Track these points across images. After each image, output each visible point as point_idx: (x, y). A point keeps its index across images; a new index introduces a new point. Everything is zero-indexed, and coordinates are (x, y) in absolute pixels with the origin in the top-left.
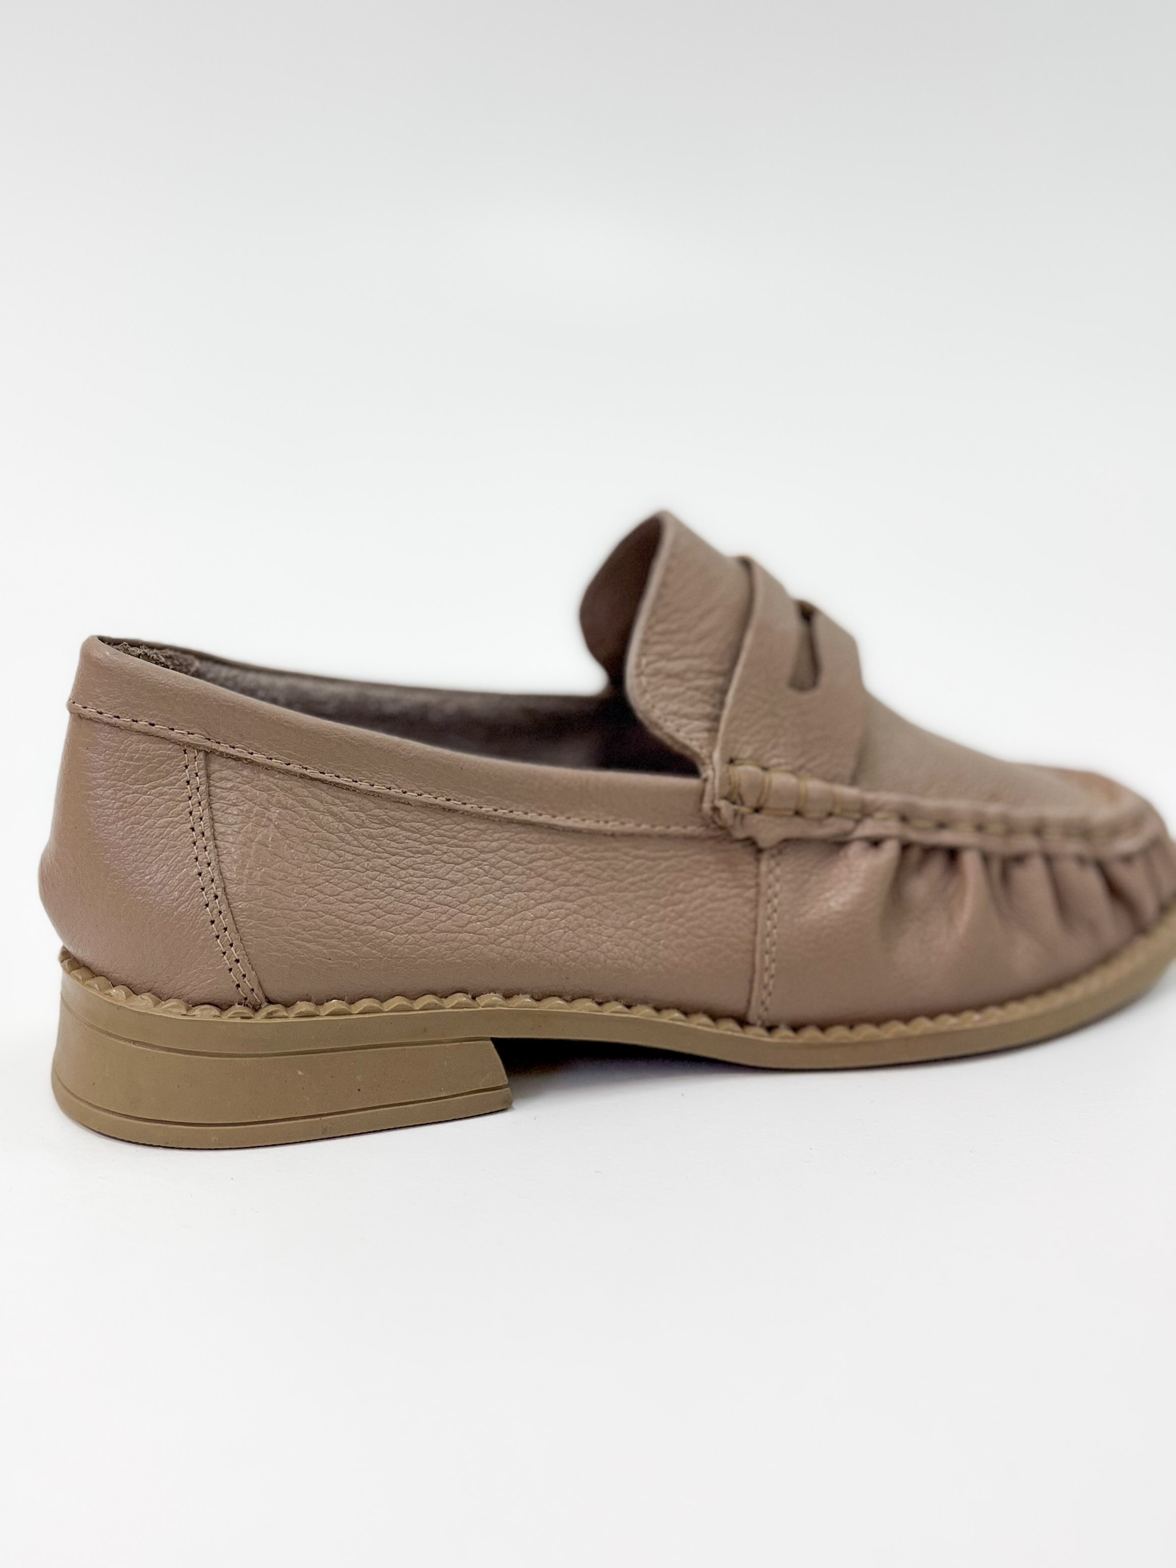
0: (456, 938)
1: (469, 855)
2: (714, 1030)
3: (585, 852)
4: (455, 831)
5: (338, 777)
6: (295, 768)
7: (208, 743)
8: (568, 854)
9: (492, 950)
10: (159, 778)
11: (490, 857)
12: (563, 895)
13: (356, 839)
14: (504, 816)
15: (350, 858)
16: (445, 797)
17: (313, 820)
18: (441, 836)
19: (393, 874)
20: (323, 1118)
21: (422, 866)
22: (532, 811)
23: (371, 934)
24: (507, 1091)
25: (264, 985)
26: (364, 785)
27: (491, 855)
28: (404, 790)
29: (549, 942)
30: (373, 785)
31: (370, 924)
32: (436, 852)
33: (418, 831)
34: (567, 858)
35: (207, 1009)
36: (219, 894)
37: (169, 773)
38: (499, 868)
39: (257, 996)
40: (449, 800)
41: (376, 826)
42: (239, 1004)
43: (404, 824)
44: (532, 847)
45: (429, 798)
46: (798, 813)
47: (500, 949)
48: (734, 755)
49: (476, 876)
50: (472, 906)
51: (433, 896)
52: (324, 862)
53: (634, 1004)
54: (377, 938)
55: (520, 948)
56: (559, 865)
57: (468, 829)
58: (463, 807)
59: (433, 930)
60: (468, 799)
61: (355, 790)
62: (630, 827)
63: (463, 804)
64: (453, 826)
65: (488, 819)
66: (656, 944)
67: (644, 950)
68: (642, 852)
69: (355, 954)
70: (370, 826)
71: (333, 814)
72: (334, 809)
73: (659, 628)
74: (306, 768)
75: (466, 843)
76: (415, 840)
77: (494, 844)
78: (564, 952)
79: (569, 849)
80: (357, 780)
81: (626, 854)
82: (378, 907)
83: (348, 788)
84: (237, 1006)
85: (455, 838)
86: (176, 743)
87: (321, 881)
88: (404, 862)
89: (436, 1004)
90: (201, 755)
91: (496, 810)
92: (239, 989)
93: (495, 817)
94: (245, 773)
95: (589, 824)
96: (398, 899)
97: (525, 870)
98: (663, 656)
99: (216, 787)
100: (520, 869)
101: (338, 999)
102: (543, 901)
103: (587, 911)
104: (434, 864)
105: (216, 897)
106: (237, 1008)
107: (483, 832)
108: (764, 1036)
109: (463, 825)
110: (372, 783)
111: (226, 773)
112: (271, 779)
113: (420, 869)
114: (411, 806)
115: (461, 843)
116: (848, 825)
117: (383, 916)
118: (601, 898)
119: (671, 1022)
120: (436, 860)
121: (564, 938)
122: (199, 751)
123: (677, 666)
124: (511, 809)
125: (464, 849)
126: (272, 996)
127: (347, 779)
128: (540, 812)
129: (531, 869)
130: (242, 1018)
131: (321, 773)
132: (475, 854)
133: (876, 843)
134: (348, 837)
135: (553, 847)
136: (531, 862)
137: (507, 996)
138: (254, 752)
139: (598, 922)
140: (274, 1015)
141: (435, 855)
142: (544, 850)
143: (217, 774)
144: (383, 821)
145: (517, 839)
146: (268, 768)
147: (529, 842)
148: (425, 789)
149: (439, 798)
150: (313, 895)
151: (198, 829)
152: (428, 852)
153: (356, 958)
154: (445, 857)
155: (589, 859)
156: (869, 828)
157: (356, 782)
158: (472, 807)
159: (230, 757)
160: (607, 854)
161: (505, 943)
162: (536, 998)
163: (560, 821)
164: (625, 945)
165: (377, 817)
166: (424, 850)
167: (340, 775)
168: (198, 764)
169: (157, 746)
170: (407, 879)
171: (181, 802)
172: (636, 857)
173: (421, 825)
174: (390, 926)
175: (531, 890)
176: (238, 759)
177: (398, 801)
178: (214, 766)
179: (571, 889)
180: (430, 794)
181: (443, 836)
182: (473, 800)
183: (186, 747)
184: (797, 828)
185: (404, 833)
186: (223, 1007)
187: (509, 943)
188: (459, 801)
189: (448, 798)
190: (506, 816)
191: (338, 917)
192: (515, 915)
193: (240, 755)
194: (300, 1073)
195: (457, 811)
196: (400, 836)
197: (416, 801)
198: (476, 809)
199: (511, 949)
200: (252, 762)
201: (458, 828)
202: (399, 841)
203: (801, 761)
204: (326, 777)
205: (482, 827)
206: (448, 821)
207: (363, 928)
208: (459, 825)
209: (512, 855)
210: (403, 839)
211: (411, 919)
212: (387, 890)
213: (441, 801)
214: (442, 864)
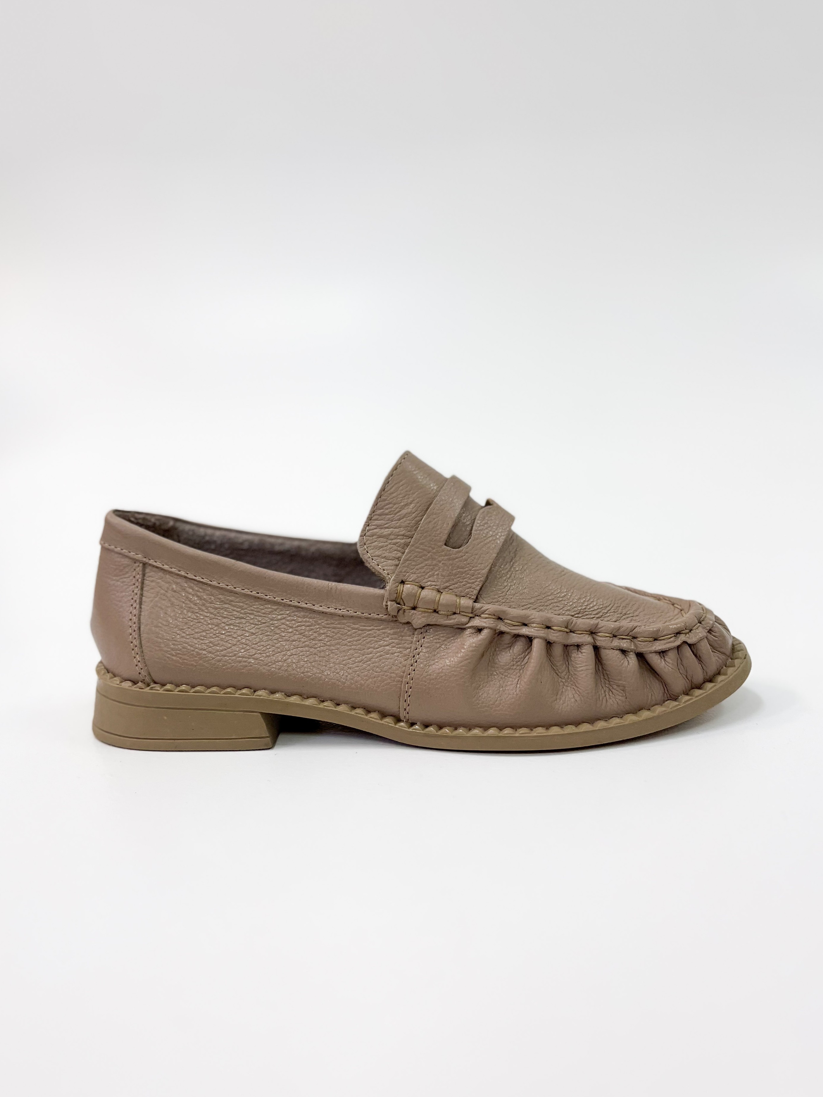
0: (247, 661)
1: (265, 621)
2: (380, 722)
3: (328, 624)
4: (259, 609)
5: (203, 579)
6: (183, 573)
7: (145, 559)
8: (319, 624)
9: (264, 669)
10: (123, 574)
11: (276, 623)
12: (311, 645)
13: (207, 609)
14: (286, 603)
15: (202, 618)
16: (256, 591)
17: (187, 598)
18: (252, 610)
19: (222, 627)
20: (175, 741)
21: (238, 625)
22: (302, 602)
23: (204, 655)
24: (268, 740)
25: (152, 674)
26: (214, 583)
27: (276, 622)
28: (235, 587)
29: (296, 667)
30: (219, 584)
31: (204, 650)
32: (247, 618)
33: (240, 607)
34: (318, 626)
35: (128, 683)
36: (136, 629)
37: (127, 572)
38: (279, 629)
39: (147, 679)
40: (258, 593)
41: (218, 603)
42: (141, 682)
43: (233, 603)
44: (300, 619)
45: (247, 591)
46: (435, 611)
47: (268, 668)
48: (404, 579)
49: (265, 631)
50: (259, 646)
51: (240, 639)
52: (189, 619)
53: (341, 703)
54: (207, 657)
55: (279, 669)
56: (312, 629)
57: (266, 608)
58: (265, 597)
59: (236, 656)
60: (269, 593)
61: (210, 585)
62: (351, 613)
63: (265, 595)
64: (259, 606)
65: (278, 604)
66: (354, 673)
67: (347, 676)
68: (356, 626)
69: (195, 664)
70: (216, 603)
71: (198, 596)
72: (199, 594)
73: (379, 512)
74: (188, 574)
75: (265, 615)
76: (237, 612)
77: (279, 617)
78: (303, 673)
79: (320, 622)
80: (212, 581)
81: (348, 626)
82: (210, 642)
83: (206, 584)
84: (140, 683)
85: (259, 612)
86: (130, 558)
87: (185, 628)
88: (229, 622)
89: (231, 692)
90: (141, 565)
91: (283, 600)
92: (140, 675)
93: (282, 603)
94: (159, 574)
95: (332, 610)
96: (222, 640)
97: (293, 630)
98: (378, 526)
99: (147, 580)
100: (290, 630)
101: (187, 685)
102: (299, 647)
103: (322, 654)
104: (245, 624)
105: (135, 631)
106: (140, 684)
107: (275, 610)
108: (406, 728)
109: (265, 606)
110: (219, 582)
111: (152, 573)
112: (171, 578)
113: (237, 626)
114: (238, 594)
115: (262, 615)
116: (465, 620)
117: (212, 647)
118: (332, 648)
119: (355, 714)
120: (246, 622)
121: (305, 666)
122: (140, 563)
123: (386, 532)
124: (291, 600)
125: (263, 618)
126: (156, 680)
127: (206, 580)
128: (306, 602)
129: (297, 631)
130: (140, 688)
131: (195, 576)
132: (268, 621)
133: (480, 630)
134: (204, 608)
135: (311, 620)
136: (298, 626)
137: (273, 692)
138: (164, 564)
139: (326, 660)
140: (153, 689)
141: (247, 619)
142: (306, 622)
143: (150, 574)
144: (222, 601)
145: (292, 615)
146: (171, 573)
147: (299, 617)
148: (245, 587)
149: (253, 592)
150: (180, 634)
151: (134, 599)
152: (242, 618)
153: (196, 666)
154: (251, 621)
155: (329, 628)
156: (477, 622)
157: (211, 581)
158: (270, 597)
159: (154, 566)
160: (339, 626)
161: (272, 666)
162: (288, 695)
163: (316, 608)
164: (338, 673)
165: (220, 599)
166: (241, 617)
167: (204, 578)
168: (139, 569)
169: (123, 560)
170: (228, 630)
171: (131, 586)
172: (353, 629)
173: (241, 604)
174: (214, 652)
175: (294, 641)
176: (157, 567)
177: (231, 592)
178: (147, 570)
179: (317, 642)
180: (249, 590)
181: (253, 611)
182: (271, 594)
183: (135, 561)
184: (434, 619)
185: (232, 608)
186: (135, 683)
187: (274, 666)
188: (264, 594)
189: (258, 592)
190: (287, 603)
191: (189, 645)
192: (281, 652)
193: (158, 565)
194: (165, 718)
195: (262, 599)
196: (230, 609)
197: (240, 593)
198: (272, 598)
199: (275, 669)
200: (162, 569)
201: (262, 607)
202: (229, 611)
203: (447, 584)
204: (197, 578)
205: (275, 607)
206: (257, 603)
207: (201, 652)
208: (263, 606)
209: (288, 623)
210: (231, 611)
211: (226, 649)
212: (217, 635)
213: (254, 593)
214: (249, 624)
